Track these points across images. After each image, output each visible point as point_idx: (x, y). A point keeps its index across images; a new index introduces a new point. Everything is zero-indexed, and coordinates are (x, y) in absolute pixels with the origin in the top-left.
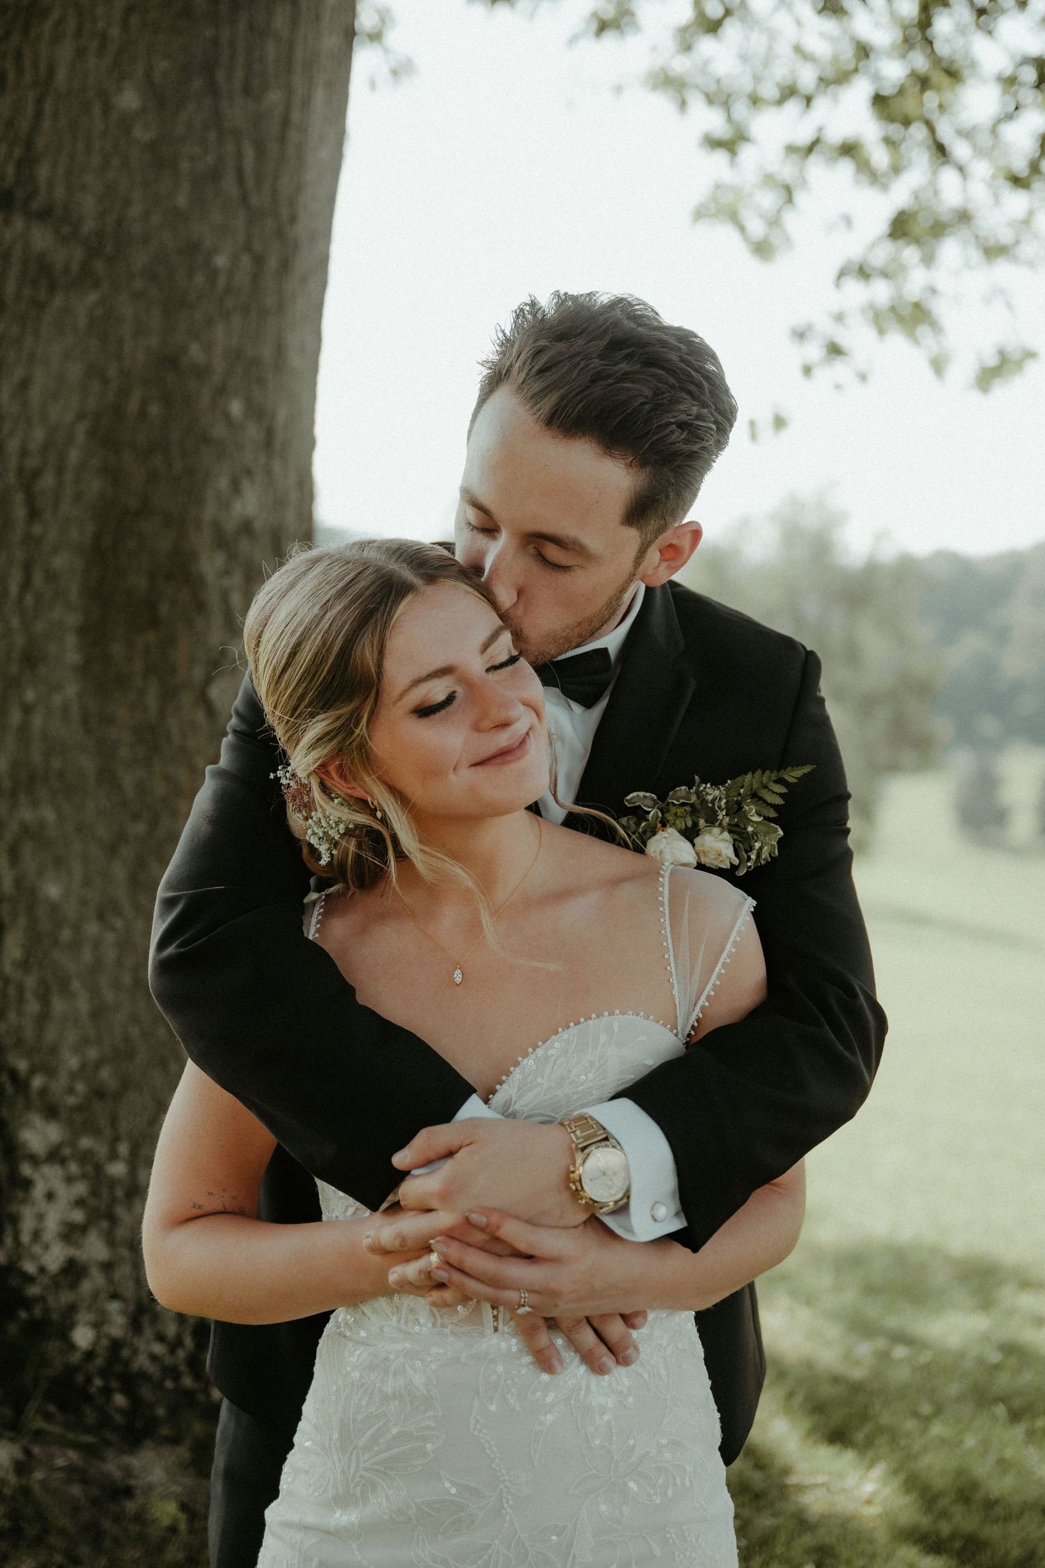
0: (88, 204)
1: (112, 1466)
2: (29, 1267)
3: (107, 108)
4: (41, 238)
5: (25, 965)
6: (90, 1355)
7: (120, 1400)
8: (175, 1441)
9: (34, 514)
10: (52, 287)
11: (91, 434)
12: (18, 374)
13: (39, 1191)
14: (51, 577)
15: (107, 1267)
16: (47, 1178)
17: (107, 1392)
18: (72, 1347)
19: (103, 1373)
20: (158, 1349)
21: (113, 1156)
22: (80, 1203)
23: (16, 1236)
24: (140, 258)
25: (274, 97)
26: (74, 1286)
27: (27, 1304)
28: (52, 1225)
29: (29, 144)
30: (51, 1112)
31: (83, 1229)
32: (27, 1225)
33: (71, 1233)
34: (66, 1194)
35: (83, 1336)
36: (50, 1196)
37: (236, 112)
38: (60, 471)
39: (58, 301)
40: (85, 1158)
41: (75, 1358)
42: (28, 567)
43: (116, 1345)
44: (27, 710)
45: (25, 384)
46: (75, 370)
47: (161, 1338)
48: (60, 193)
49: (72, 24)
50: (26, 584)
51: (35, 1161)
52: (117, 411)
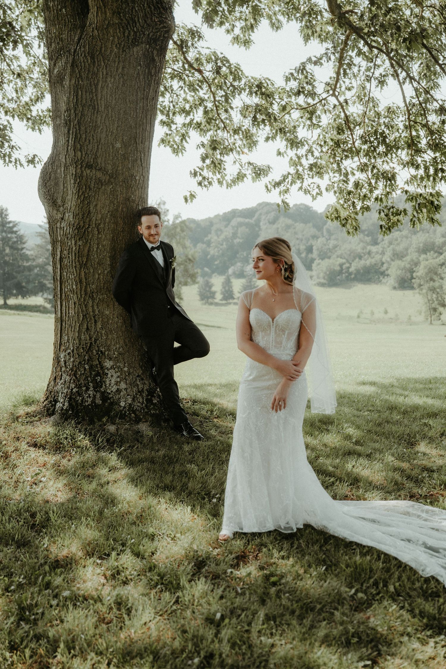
0: (109, 167)
1: (135, 427)
2: (109, 391)
3: (113, 147)
4: (99, 174)
5: (102, 328)
6: (125, 407)
7: (133, 415)
8: (146, 421)
9: (99, 233)
10: (102, 185)
11: (111, 215)
12: (94, 203)
13: (109, 376)
14: (103, 246)
15: (126, 389)
16: (110, 373)
17: (130, 414)
18: (121, 406)
19: (128, 410)
20: (139, 404)
21: (124, 367)
22: (118, 377)
23: (105, 385)
24: (121, 178)
25: (147, 143)
26: (119, 394)
27: (110, 399)
28: (113, 382)
29: (96, 155)
30: (110, 359)
31: (120, 382)
32: (108, 383)
33: (117, 383)
34: (115, 376)
35: (122, 404)
36: (112, 376)
37: (140, 147)
38: (105, 223)
39: (103, 187)
40: (119, 367)
41: (121, 409)
42: (98, 244)
43: (130, 404)
44: (99, 275)
45: (96, 205)
46: (107, 202)
47: (139, 402)
48: (103, 165)
49: (105, 130)
50: (98, 248)
51: (108, 370)
52: (117, 210)
